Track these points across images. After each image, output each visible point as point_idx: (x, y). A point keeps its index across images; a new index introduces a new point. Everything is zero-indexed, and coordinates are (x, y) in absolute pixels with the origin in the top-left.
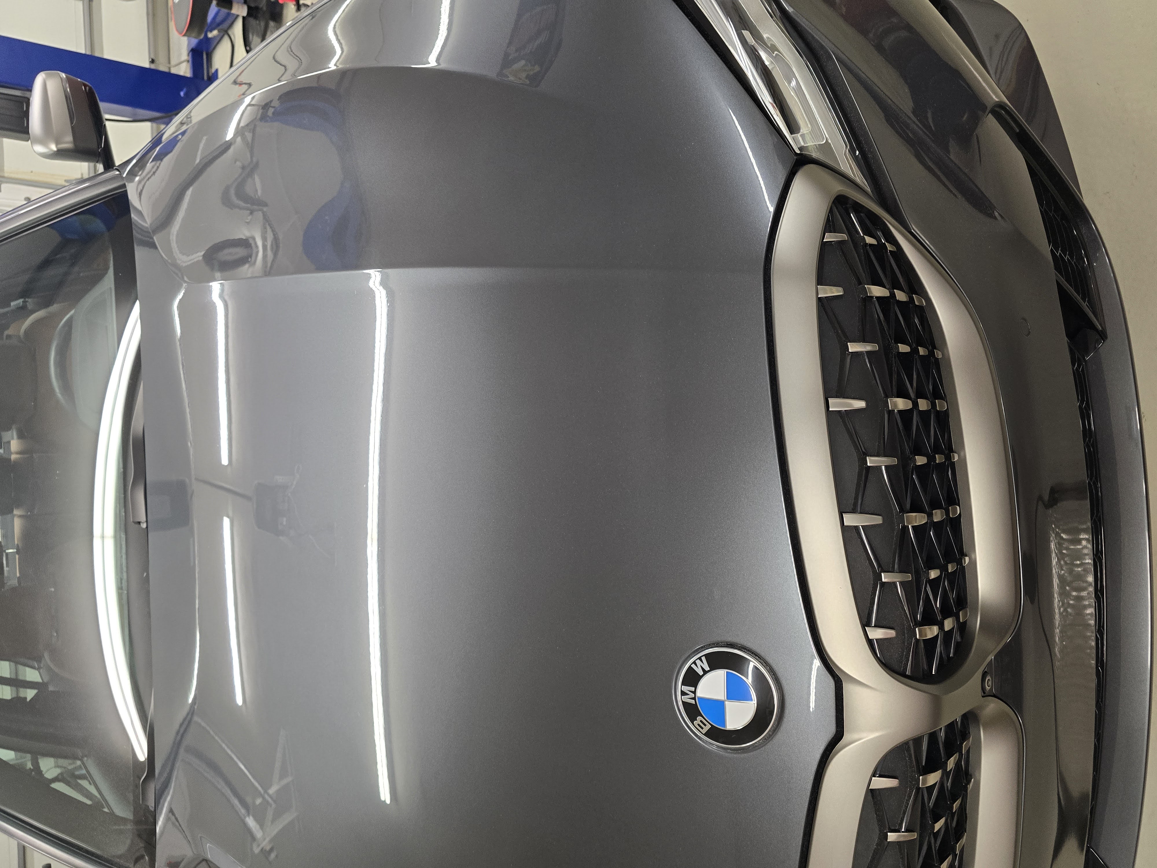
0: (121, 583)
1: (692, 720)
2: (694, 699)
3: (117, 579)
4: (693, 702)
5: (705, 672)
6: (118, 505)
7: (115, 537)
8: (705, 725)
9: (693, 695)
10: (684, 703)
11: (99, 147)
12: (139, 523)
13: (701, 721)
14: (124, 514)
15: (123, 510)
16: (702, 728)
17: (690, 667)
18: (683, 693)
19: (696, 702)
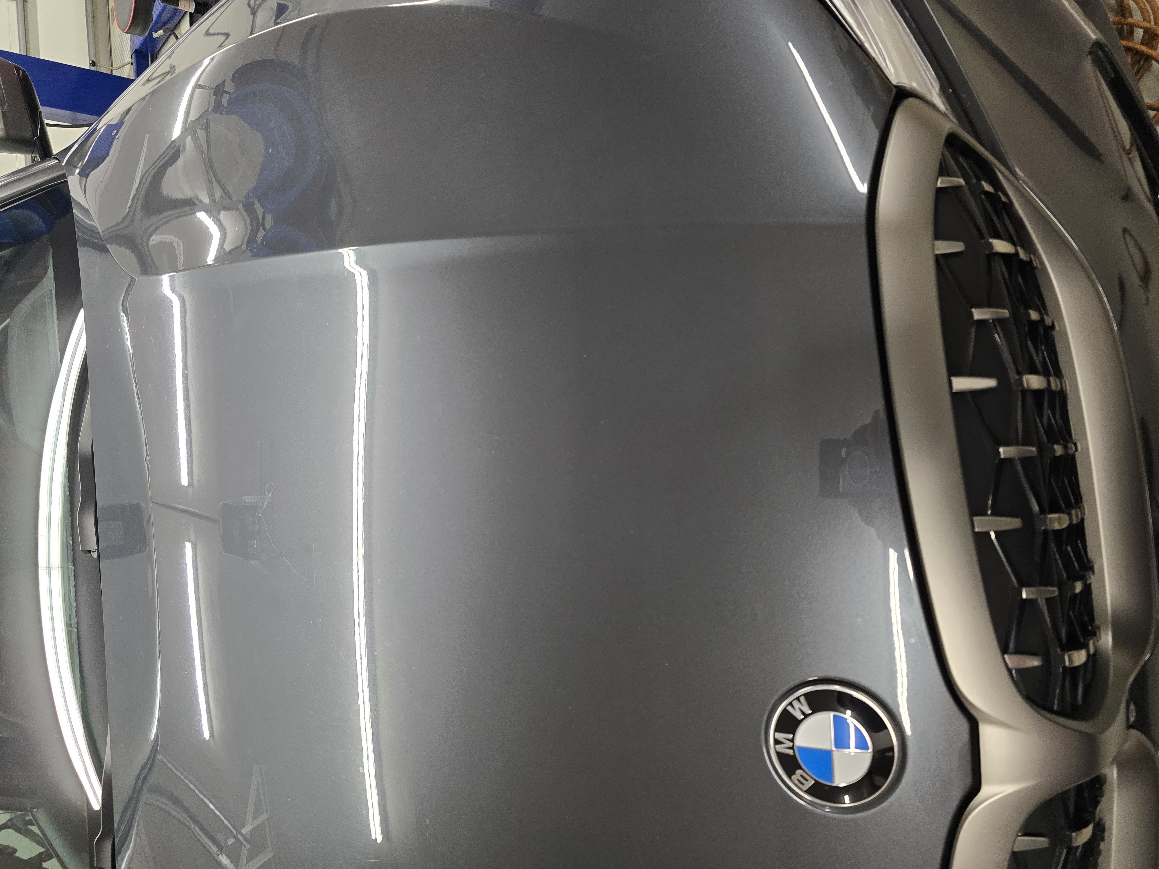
0: (70, 620)
1: (790, 774)
2: (792, 748)
3: (65, 615)
4: (791, 752)
5: (806, 716)
6: (65, 533)
7: (62, 567)
8: (806, 780)
9: (791, 744)
10: (779, 755)
11: (34, 135)
12: (90, 552)
13: (802, 776)
14: (71, 542)
15: (71, 538)
16: (802, 784)
17: (785, 710)
18: (777, 742)
19: (794, 752)
